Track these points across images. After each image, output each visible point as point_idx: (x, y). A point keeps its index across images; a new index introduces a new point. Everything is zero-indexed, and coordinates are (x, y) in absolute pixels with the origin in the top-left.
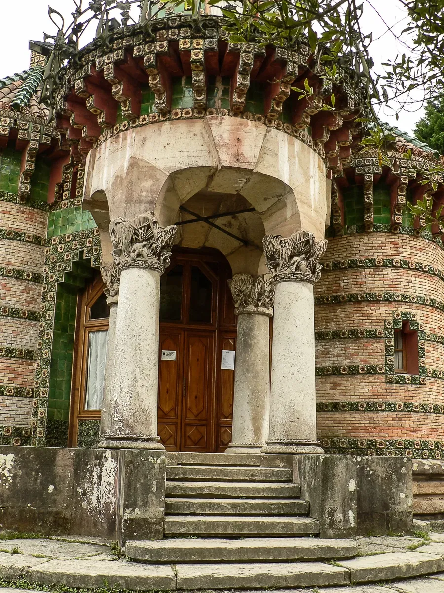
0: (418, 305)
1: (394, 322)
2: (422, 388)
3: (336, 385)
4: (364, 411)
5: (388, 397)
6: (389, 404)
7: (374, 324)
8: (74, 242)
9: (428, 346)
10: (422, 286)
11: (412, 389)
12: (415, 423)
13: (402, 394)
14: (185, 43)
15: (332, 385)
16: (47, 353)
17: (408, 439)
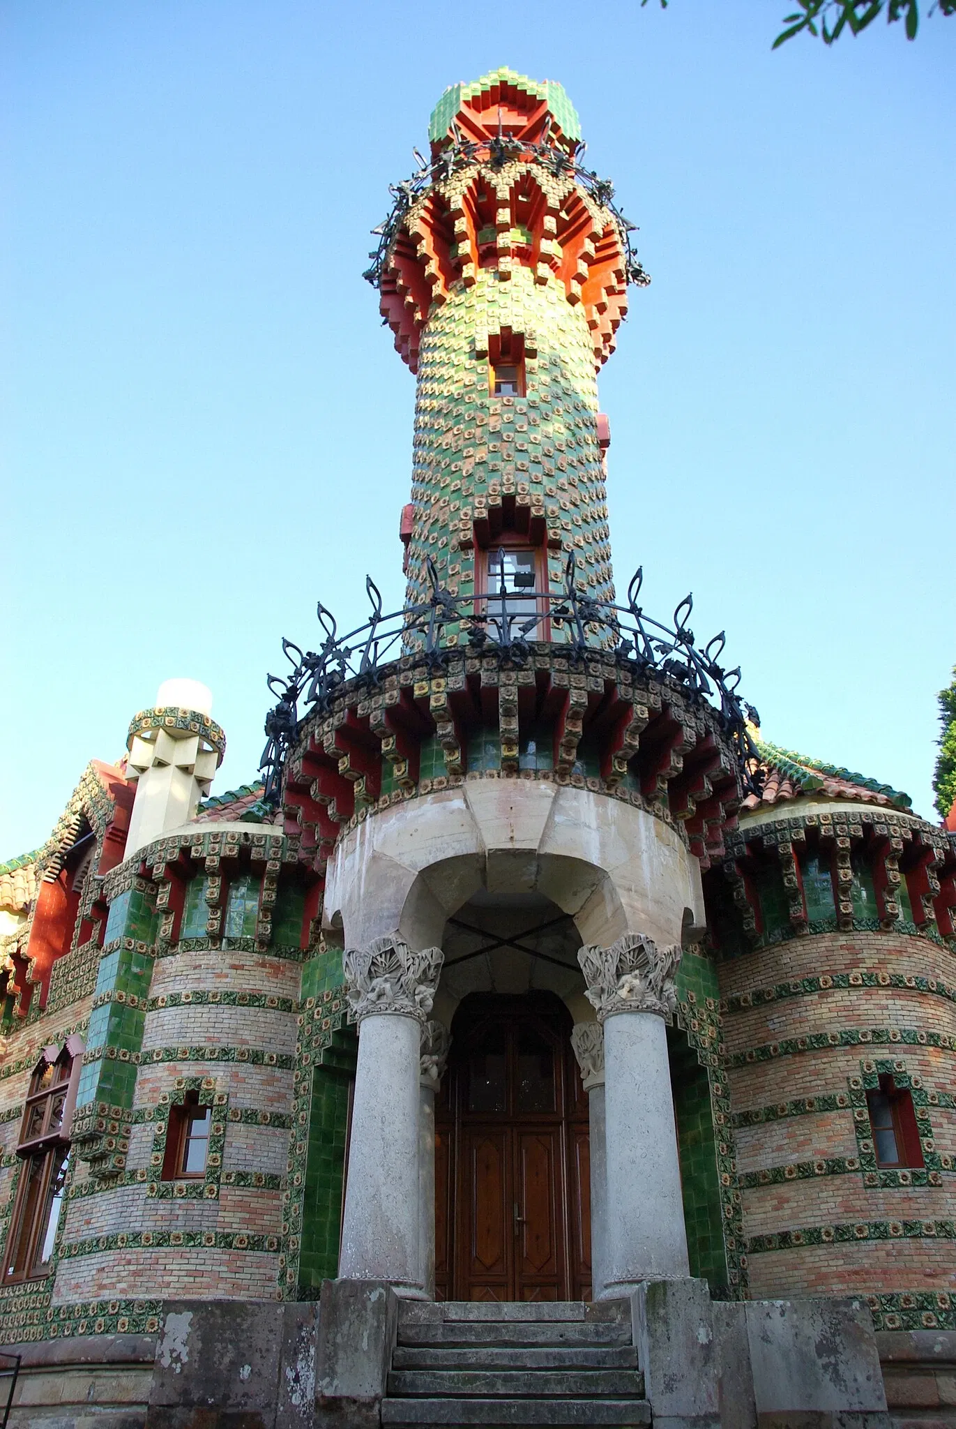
0: (905, 1046)
1: (865, 1079)
2: (938, 1194)
3: (783, 1201)
4: (833, 1242)
5: (873, 1214)
6: (876, 1226)
7: (830, 1086)
8: (335, 1002)
9: (934, 1116)
10: (908, 1013)
11: (916, 1195)
12: (933, 1258)
13: (897, 1207)
14: (422, 688)
15: (775, 1202)
16: (300, 1177)
17: (923, 1290)
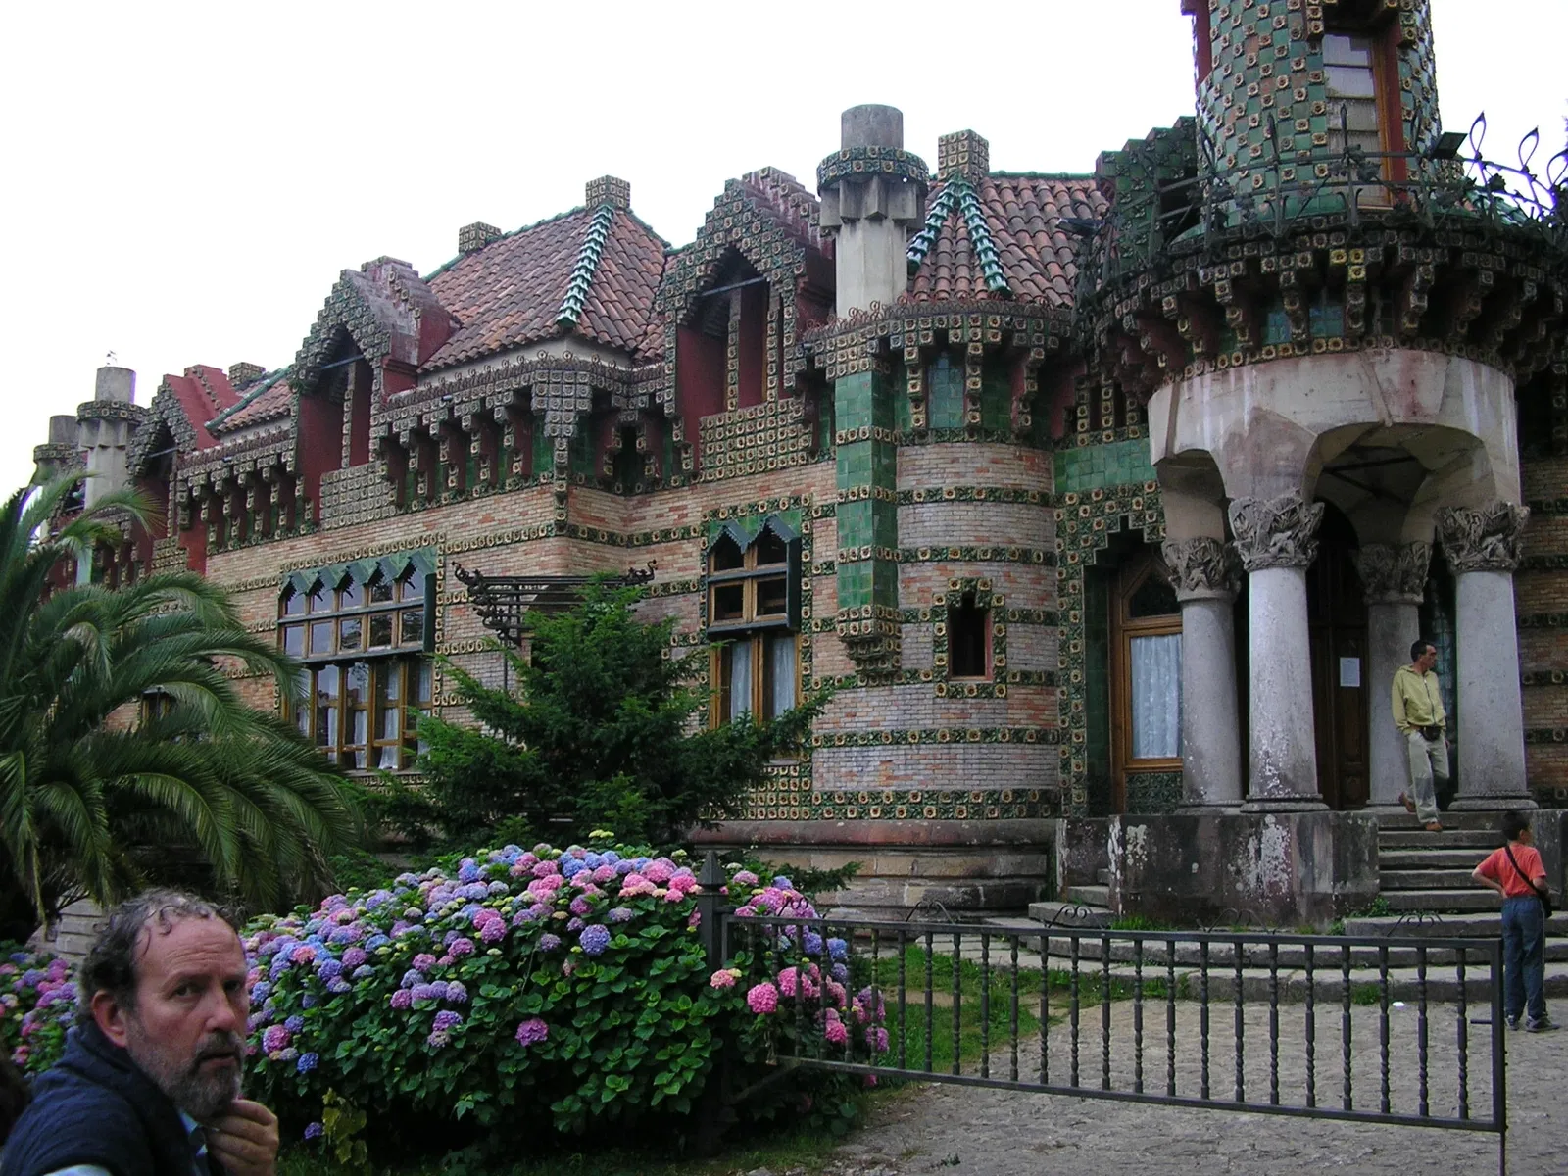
8: (1109, 503)
14: (1339, 256)
16: (1077, 675)
